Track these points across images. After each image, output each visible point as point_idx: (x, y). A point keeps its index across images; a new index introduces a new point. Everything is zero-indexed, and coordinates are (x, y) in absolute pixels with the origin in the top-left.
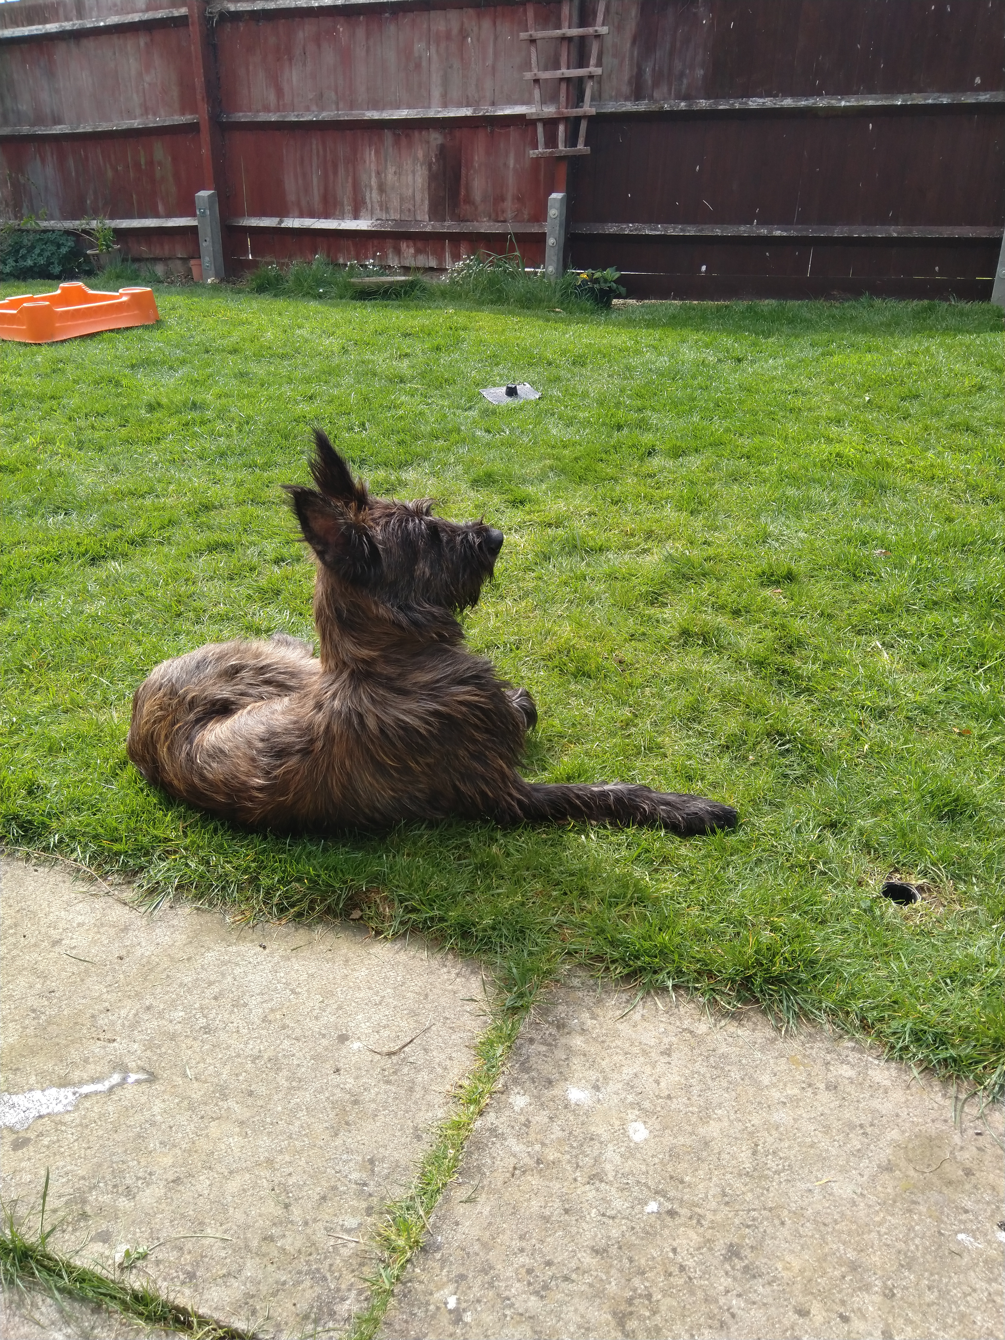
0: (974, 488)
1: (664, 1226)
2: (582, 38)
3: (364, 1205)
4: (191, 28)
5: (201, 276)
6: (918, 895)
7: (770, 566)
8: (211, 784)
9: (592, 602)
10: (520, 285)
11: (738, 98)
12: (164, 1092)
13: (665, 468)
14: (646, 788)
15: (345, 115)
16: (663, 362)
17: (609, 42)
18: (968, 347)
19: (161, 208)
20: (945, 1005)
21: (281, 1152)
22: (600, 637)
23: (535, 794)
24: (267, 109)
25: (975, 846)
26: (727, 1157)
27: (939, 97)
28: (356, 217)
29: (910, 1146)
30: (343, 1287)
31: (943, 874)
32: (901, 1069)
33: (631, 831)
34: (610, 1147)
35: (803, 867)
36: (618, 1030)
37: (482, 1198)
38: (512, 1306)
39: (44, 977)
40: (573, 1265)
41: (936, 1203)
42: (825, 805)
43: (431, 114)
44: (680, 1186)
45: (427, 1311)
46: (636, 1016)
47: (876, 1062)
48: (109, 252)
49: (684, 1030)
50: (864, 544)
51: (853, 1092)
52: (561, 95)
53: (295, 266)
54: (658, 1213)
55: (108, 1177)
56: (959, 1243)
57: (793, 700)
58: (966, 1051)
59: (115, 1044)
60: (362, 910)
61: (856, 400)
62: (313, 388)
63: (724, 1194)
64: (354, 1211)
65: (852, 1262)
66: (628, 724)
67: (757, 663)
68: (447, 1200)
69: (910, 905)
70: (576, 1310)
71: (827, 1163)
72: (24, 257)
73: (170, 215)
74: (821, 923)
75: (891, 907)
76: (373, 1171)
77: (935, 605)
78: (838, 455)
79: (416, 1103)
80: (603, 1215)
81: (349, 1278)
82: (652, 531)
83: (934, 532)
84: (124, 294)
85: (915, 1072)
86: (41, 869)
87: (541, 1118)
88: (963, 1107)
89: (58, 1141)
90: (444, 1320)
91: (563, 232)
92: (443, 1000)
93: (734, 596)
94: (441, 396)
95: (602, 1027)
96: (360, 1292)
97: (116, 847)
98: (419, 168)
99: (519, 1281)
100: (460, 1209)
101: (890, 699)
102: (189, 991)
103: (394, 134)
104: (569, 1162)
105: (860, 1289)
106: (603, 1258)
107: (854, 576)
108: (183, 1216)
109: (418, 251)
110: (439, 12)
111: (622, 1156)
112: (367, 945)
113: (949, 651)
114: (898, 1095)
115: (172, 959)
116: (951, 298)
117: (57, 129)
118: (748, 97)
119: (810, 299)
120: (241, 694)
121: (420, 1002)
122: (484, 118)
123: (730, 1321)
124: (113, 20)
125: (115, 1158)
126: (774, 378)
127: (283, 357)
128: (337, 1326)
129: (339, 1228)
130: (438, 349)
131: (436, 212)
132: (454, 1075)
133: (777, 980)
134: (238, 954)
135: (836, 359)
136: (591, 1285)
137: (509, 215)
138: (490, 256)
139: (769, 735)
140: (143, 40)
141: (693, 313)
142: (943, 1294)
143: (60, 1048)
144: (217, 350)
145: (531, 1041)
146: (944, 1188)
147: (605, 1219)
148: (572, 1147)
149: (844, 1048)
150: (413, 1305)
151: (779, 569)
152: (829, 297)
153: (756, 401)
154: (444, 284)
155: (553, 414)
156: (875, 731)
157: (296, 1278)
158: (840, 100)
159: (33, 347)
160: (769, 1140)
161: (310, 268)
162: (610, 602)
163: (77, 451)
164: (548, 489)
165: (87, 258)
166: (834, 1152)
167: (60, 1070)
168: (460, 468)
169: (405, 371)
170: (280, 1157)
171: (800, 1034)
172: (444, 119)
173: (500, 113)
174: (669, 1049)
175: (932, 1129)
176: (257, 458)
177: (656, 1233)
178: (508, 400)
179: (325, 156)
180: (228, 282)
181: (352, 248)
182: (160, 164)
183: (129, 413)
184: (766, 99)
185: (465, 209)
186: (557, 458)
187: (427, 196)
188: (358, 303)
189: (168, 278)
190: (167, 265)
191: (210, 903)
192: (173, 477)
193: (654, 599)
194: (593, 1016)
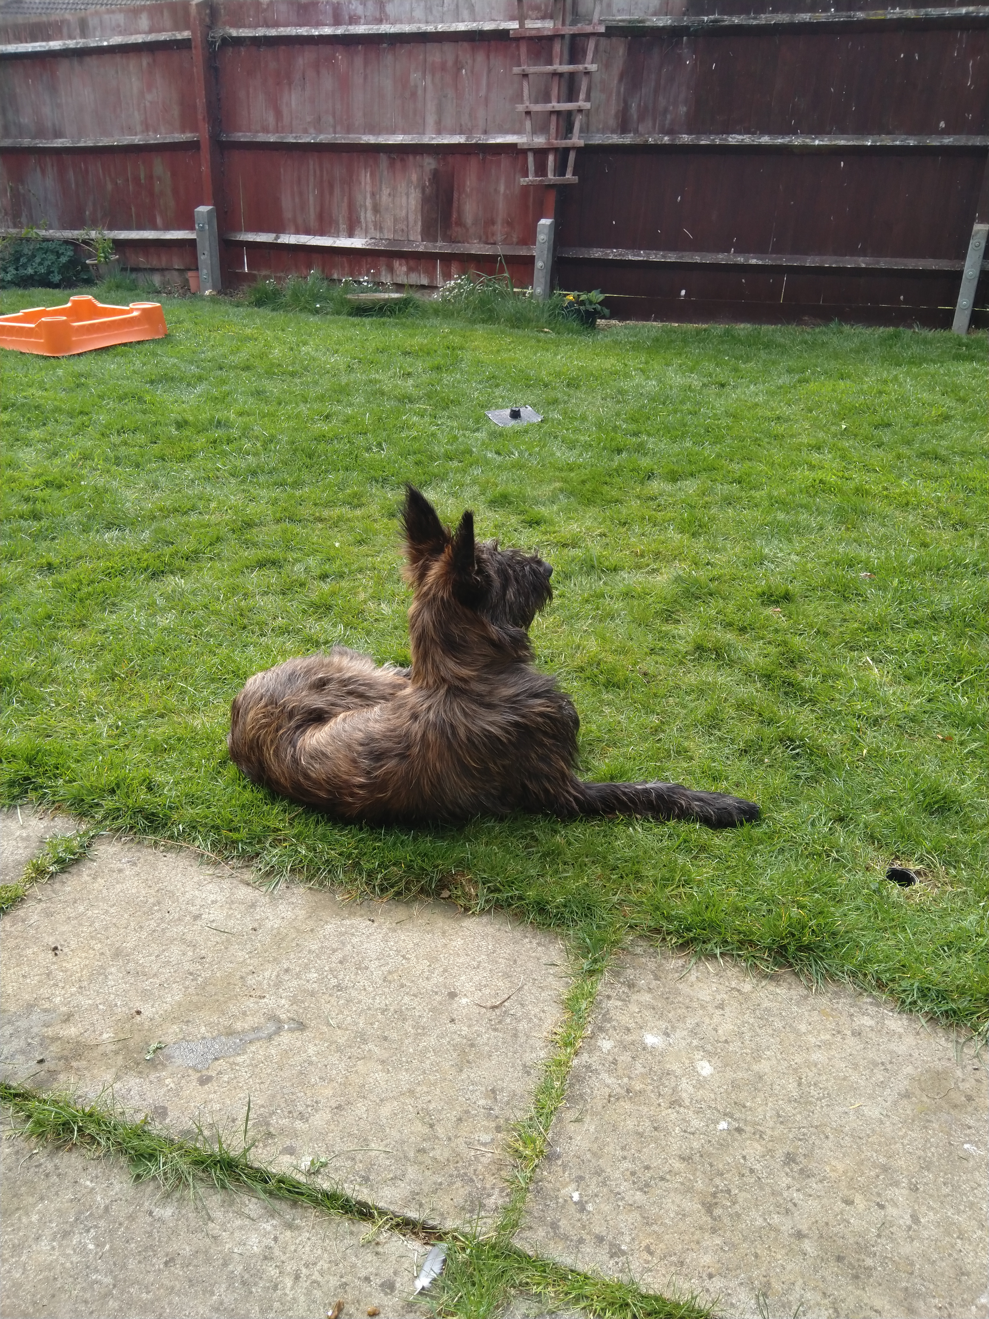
0: (944, 514)
1: (734, 1140)
2: (572, 75)
3: (493, 1125)
4: (194, 51)
5: (199, 287)
6: (916, 879)
7: (770, 587)
8: (316, 782)
9: (612, 618)
10: (510, 305)
11: (717, 134)
12: (314, 1038)
13: (665, 491)
14: (679, 786)
15: (342, 138)
16: (652, 385)
17: (597, 78)
18: (933, 376)
19: (159, 221)
20: (944, 968)
21: (419, 1084)
22: (622, 651)
23: (588, 791)
24: (265, 130)
25: (963, 838)
26: (778, 1087)
27: (906, 139)
28: (351, 235)
29: (923, 1078)
30: (488, 1186)
31: (936, 861)
32: (911, 1019)
33: (672, 823)
34: (684, 1080)
35: (820, 855)
36: (678, 989)
37: (587, 1119)
38: (623, 1199)
39: (193, 945)
40: (666, 1168)
41: (946, 1122)
42: (833, 802)
43: (426, 140)
44: (743, 1110)
45: (557, 1203)
46: (693, 978)
47: (891, 1014)
48: (107, 263)
49: (733, 989)
50: (850, 566)
51: (874, 1037)
52: (552, 127)
53: (291, 281)
54: (728, 1129)
55: (283, 1105)
56: (965, 1150)
57: (798, 709)
58: (963, 1004)
59: (265, 1000)
60: (450, 891)
61: (833, 428)
62: (328, 408)
63: (779, 1116)
64: (486, 1130)
65: (884, 1165)
66: (656, 730)
67: (765, 676)
68: (560, 1120)
69: (910, 887)
70: (673, 1202)
71: (858, 1092)
72: (25, 266)
73: (168, 227)
74: (838, 902)
75: (894, 889)
76: (496, 1099)
77: (915, 624)
78: (821, 481)
79: (521, 1046)
80: (685, 1131)
81: (490, 1181)
82: (659, 553)
83: (912, 556)
84: (136, 308)
85: (923, 1021)
86: (169, 855)
87: (625, 1058)
88: (962, 1049)
89: (236, 1078)
90: (572, 1209)
91: (550, 256)
92: (529, 965)
93: (740, 614)
94: (449, 417)
95: (665, 987)
96: (502, 1190)
97: (235, 836)
98: (413, 191)
99: (625, 1181)
100: (572, 1127)
101: (882, 709)
102: (318, 956)
103: (389, 157)
104: (653, 1091)
105: (891, 1185)
106: (689, 1164)
107: (844, 596)
108: (350, 1135)
109: (410, 270)
110: (435, 44)
111: (694, 1087)
112: (458, 919)
113: (931, 667)
114: (910, 1040)
115: (298, 931)
116: (915, 325)
117: (58, 143)
118: (728, 133)
119: (783, 324)
120: (333, 705)
121: (511, 967)
122: (477, 145)
123: (793, 1209)
124: (117, 40)
125: (285, 1091)
126: (757, 405)
127: (293, 374)
128: (488, 1214)
129: (476, 1143)
130: (438, 368)
131: (428, 233)
132: (548, 1025)
133: (807, 948)
134: (352, 926)
135: (812, 386)
136: (682, 1184)
137: (499, 237)
138: (480, 276)
139: (781, 740)
140: (145, 60)
141: (674, 336)
142: (956, 1188)
143: (220, 1004)
144: (231, 367)
145: (609, 997)
146: (951, 1110)
147: (686, 1135)
148: (653, 1079)
149: (864, 1003)
150: (546, 1199)
151: (777, 589)
152: (800, 322)
153: (743, 427)
154: (437, 302)
155: (556, 437)
156: (871, 737)
157: (449, 1179)
158: (814, 139)
159: (53, 360)
160: (810, 1074)
161: (306, 283)
162: (629, 618)
163: (115, 467)
164: (560, 510)
165: (86, 267)
166: (863, 1084)
167: (224, 1021)
168: (476, 489)
169: (411, 390)
170: (419, 1088)
171: (828, 992)
172: (438, 145)
173: (492, 141)
174: (722, 1004)
175: (939, 1065)
176: (286, 476)
177: (728, 1145)
178: (513, 422)
179: (322, 176)
180: (226, 294)
181: (346, 265)
182: (159, 179)
183: (158, 430)
184: (745, 136)
185: (456, 231)
186: (565, 481)
187: (420, 218)
188: (356, 320)
189: (165, 288)
190: (164, 276)
191: (321, 884)
192: (211, 495)
193: (669, 616)
194: (657, 978)
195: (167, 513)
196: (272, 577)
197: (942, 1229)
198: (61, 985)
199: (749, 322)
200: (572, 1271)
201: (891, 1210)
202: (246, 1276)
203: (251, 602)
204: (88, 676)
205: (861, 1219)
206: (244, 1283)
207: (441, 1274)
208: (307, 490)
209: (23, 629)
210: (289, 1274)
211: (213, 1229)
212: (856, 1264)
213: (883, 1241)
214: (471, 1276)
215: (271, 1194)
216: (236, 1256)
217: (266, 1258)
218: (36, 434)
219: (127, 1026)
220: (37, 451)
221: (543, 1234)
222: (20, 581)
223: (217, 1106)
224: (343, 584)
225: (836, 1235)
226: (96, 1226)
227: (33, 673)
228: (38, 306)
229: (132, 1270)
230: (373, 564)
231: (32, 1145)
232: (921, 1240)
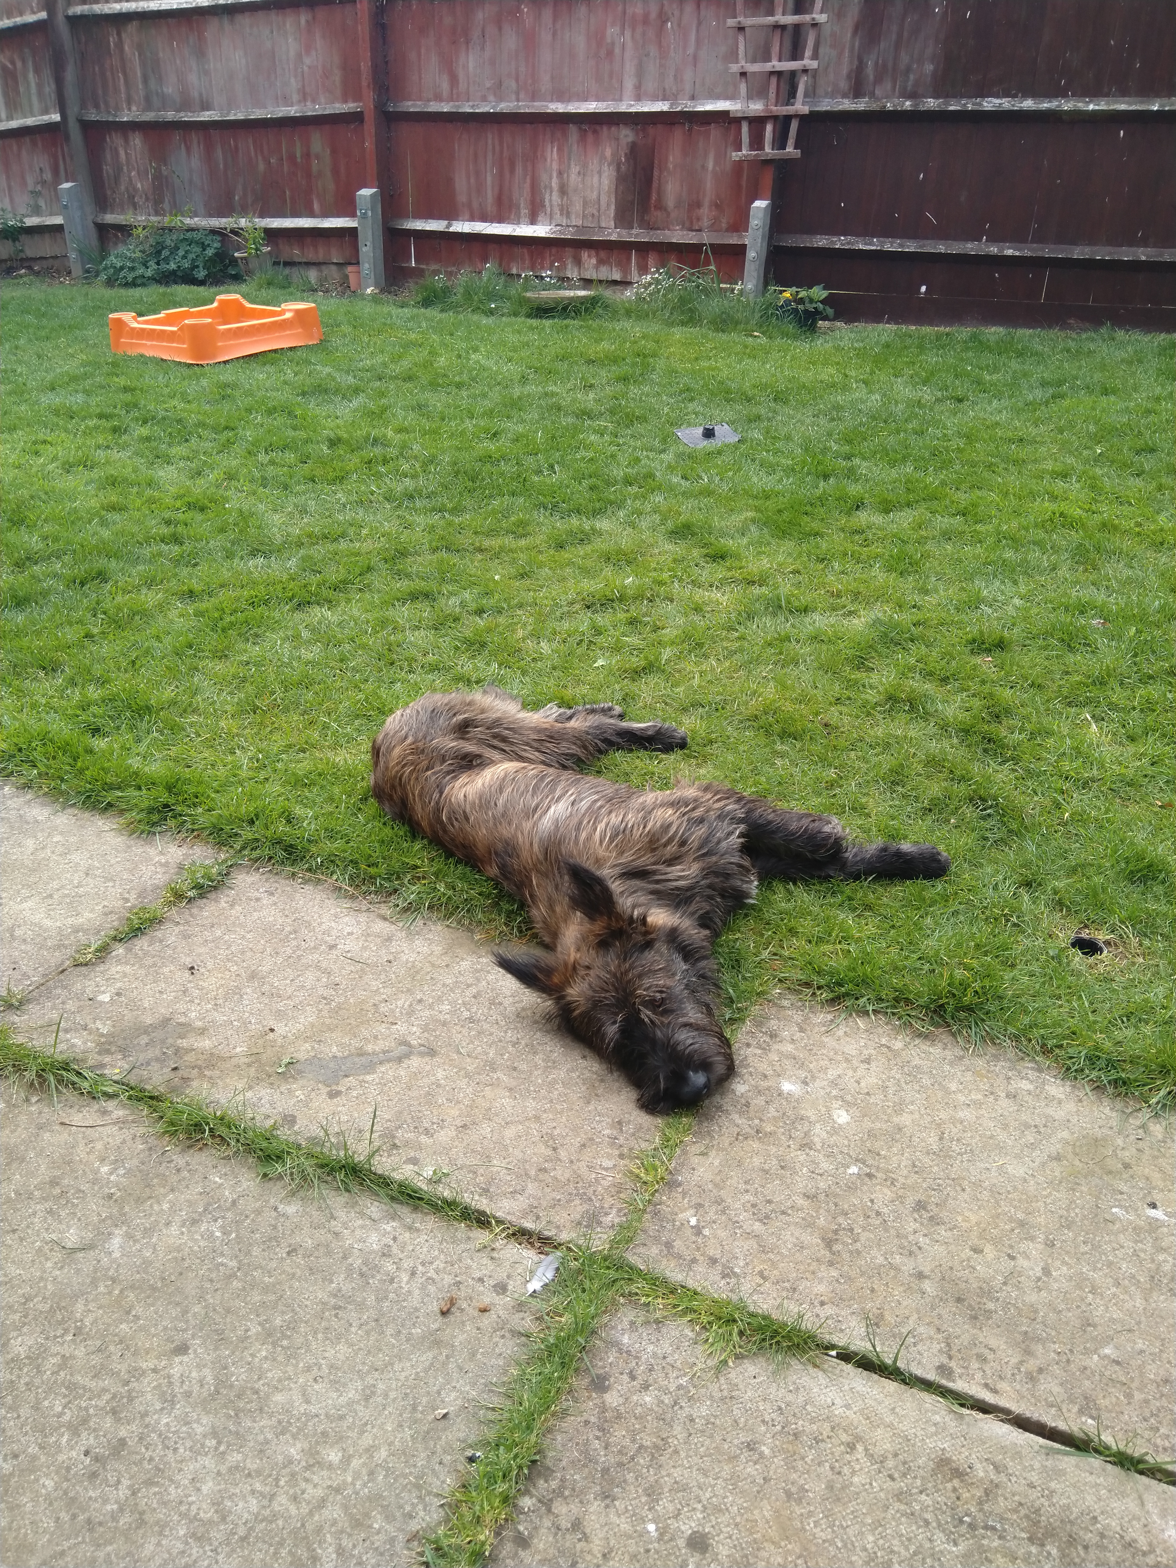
1: (864, 1184)
2: (797, 27)
3: (617, 1152)
4: (358, 6)
5: (359, 285)
6: (1104, 949)
7: (981, 633)
9: (797, 664)
10: (715, 305)
11: (970, 97)
12: (444, 1063)
13: (874, 524)
15: (526, 107)
16: (874, 400)
17: (827, 31)
19: (316, 206)
20: (1119, 1038)
21: (545, 1111)
22: (804, 700)
24: (438, 98)
25: (1164, 908)
26: (917, 1140)
28: (533, 222)
29: (1078, 1144)
30: (606, 1206)
31: (1130, 932)
32: (1074, 1086)
34: (818, 1126)
35: (997, 919)
36: (823, 1042)
37: (713, 1153)
38: (741, 1227)
39: (328, 973)
40: (789, 1204)
41: (1096, 1186)
42: (1021, 866)
43: (623, 108)
44: (877, 1157)
45: (674, 1225)
46: (840, 1033)
47: (1053, 1080)
48: (258, 256)
49: (882, 1045)
50: (1082, 613)
51: (1030, 1101)
52: (771, 91)
53: (463, 277)
54: (858, 1174)
55: (409, 1121)
56: (1113, 1214)
57: (998, 768)
58: (1135, 1074)
59: (397, 1026)
61: (1085, 453)
62: (497, 424)
63: (914, 1166)
64: (609, 1156)
65: (1021, 1221)
66: (831, 785)
67: (963, 730)
68: (685, 1152)
69: (1096, 956)
70: (792, 1234)
71: (1004, 1151)
72: (167, 260)
73: (326, 214)
74: (1010, 966)
75: (1077, 958)
76: (621, 1130)
77: (1151, 678)
78: (1062, 514)
80: (813, 1172)
81: (609, 1201)
82: (859, 593)
83: (1157, 603)
84: (290, 308)
85: (1088, 1089)
86: (307, 887)
87: (759, 1101)
88: (1127, 1118)
89: (364, 1094)
90: (689, 1232)
91: (765, 244)
93: (943, 663)
94: (632, 436)
95: (809, 1039)
96: (620, 1210)
97: (372, 871)
98: (606, 168)
99: (745, 1211)
100: (696, 1160)
101: (1095, 772)
102: (452, 990)
103: (580, 129)
104: (783, 1134)
105: (1026, 1239)
106: (813, 1202)
107: (1069, 646)
108: (473, 1151)
109: (601, 262)
111: (828, 1132)
113: (1160, 726)
114: (1071, 1106)
115: (433, 965)
117: (206, 116)
118: (983, 96)
119: (1043, 328)
122: (682, 114)
123: (917, 1252)
125: (412, 1108)
126: (997, 424)
127: (459, 386)
128: (604, 1230)
129: (598, 1167)
130: (625, 379)
131: (623, 219)
133: (969, 1009)
134: (488, 964)
135: (1068, 402)
136: (803, 1219)
137: (705, 223)
138: (681, 269)
139: (971, 800)
141: (909, 341)
142: (1096, 1247)
143: (352, 1027)
144: (391, 378)
145: (748, 1045)
146: (1105, 1176)
147: (814, 1175)
148: (785, 1123)
149: (1024, 1067)
150: (663, 1221)
151: (990, 636)
152: (1065, 326)
153: (976, 451)
154: (630, 301)
155: (753, 460)
156: (1078, 801)
157: (568, 1197)
158: (1088, 103)
159: (196, 368)
160: (954, 1130)
161: (480, 279)
162: (816, 664)
163: (261, 489)
164: (749, 544)
165: (234, 262)
166: (1010, 1143)
167: (356, 1043)
168: (657, 518)
169: (591, 405)
170: (545, 1115)
171: (986, 1054)
172: (637, 114)
173: (700, 109)
174: (869, 1059)
175: (1099, 1133)
176: (446, 501)
177: (856, 1188)
178: (705, 443)
179: (502, 152)
180: (390, 293)
181: (527, 257)
182: (317, 157)
183: (310, 448)
184: (1004, 100)
185: (656, 215)
186: (758, 509)
187: (613, 200)
188: (534, 322)
189: (322, 285)
190: (321, 271)
191: (459, 923)
192: (363, 521)
193: (861, 663)
194: (802, 1030)
195: (314, 539)
196: (425, 611)
197: (1074, 1283)
198: (197, 1001)
199: (1001, 325)
200: (682, 1287)
201: (1022, 1262)
202: (365, 1269)
203: (400, 637)
204: (228, 708)
205: (989, 1267)
206: (362, 1275)
207: (553, 1280)
208: (468, 517)
209: (163, 658)
210: (405, 1270)
211: (336, 1226)
212: (977, 1307)
213: (1009, 1288)
214: (581, 1283)
215: (393, 1199)
216: (355, 1251)
217: (384, 1255)
218: (178, 450)
219: (261, 1042)
220: (179, 470)
221: (657, 1251)
222: (161, 607)
223: (344, 1118)
224: (501, 620)
225: (959, 1279)
226: (223, 1217)
227: (173, 703)
228: (181, 306)
229: (256, 1257)
230: (535, 599)
231: (165, 1143)
232: (1050, 1292)
